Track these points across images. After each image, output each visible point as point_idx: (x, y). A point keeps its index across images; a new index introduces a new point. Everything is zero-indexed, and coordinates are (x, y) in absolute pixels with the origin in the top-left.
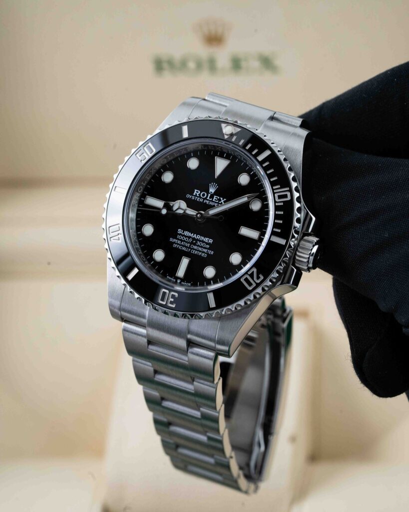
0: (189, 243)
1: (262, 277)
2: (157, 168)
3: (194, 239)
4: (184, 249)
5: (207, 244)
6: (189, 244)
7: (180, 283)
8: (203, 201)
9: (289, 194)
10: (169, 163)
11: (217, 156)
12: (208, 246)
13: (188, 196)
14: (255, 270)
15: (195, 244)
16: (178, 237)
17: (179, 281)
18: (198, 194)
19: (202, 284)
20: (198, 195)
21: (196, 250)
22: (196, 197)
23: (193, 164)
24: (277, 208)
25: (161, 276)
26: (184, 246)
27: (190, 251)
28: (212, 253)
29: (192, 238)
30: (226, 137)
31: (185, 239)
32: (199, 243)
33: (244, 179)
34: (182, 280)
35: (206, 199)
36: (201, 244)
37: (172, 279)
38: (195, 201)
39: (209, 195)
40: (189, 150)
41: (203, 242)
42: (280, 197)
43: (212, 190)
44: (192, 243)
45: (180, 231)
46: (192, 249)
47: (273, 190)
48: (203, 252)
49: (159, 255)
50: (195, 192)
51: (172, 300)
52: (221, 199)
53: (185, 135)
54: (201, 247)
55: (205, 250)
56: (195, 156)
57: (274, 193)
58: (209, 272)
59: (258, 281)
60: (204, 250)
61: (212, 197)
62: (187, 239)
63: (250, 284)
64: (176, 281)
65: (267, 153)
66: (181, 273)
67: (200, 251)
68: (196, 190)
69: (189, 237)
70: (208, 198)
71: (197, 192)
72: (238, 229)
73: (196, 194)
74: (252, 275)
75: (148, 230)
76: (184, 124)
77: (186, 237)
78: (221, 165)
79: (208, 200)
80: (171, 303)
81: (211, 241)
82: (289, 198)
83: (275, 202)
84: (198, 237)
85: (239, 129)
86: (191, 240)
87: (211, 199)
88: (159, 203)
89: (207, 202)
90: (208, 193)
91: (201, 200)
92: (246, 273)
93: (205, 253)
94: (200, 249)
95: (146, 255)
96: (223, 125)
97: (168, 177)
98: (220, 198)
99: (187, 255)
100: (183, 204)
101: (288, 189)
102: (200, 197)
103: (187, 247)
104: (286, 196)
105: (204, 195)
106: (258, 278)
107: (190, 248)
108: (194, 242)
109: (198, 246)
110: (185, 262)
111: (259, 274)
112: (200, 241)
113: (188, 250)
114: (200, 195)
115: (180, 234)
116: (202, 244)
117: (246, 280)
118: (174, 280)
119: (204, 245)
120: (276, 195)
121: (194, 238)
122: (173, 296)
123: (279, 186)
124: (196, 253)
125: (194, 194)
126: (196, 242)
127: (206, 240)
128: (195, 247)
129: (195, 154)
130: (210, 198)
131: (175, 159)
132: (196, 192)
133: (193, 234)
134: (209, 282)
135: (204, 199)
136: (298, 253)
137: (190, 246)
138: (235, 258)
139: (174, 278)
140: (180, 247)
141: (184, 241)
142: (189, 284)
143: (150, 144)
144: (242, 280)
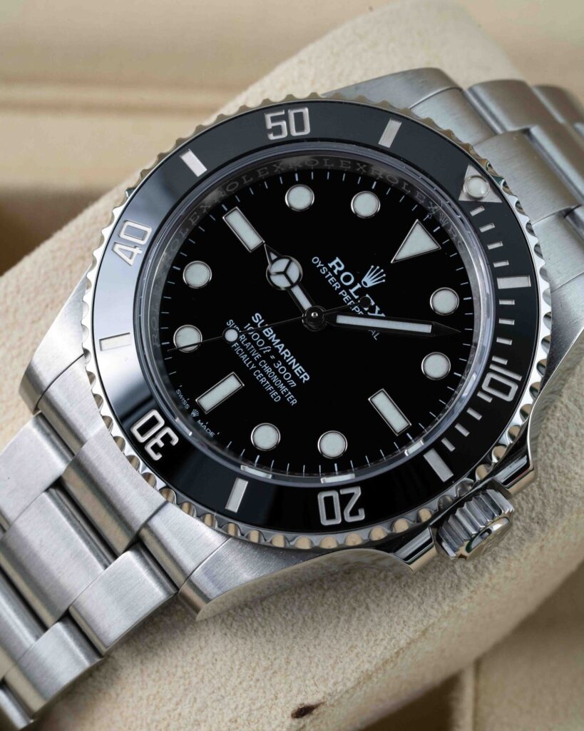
0: (261, 352)
1: (362, 516)
2: (291, 167)
3: (275, 351)
4: (244, 357)
5: (295, 377)
6: (259, 356)
7: (196, 419)
8: (339, 290)
9: (514, 388)
10: (320, 172)
11: (421, 220)
12: (293, 384)
13: (316, 261)
14: (357, 492)
15: (270, 363)
16: (248, 327)
17: (194, 414)
18: (337, 268)
19: (235, 450)
20: (335, 272)
21: (265, 375)
22: (330, 274)
23: (365, 204)
24: (474, 402)
25: (168, 381)
26: (247, 352)
27: (254, 370)
28: (294, 402)
29: (273, 347)
30: (463, 198)
31: (258, 340)
32: (279, 365)
33: (444, 301)
34: (203, 415)
35: (347, 288)
36: (282, 370)
37: (185, 402)
38: (323, 279)
39: (358, 286)
40: (373, 173)
41: (289, 368)
42: (494, 384)
43: (369, 280)
44: (266, 357)
45: (257, 318)
46: (259, 368)
47: (490, 362)
48: (278, 390)
49: (188, 337)
50: (334, 263)
51: (161, 444)
52: (377, 309)
53: (386, 140)
54: (280, 377)
55: (283, 389)
56: (379, 193)
57: (487, 370)
58: (265, 436)
59: (349, 519)
60: (282, 386)
61: (361, 292)
62: (261, 343)
63: (331, 515)
64: (190, 411)
65: (522, 282)
66: (210, 400)
67: (272, 384)
68: (337, 260)
69: (269, 342)
70: (352, 291)
71: (339, 265)
72: (373, 391)
73: (334, 267)
74: (345, 500)
75: (198, 275)
76: (397, 117)
77: (262, 336)
78: (417, 242)
79: (349, 294)
80: (155, 448)
81: (305, 377)
82: (509, 398)
83: (479, 388)
84: (286, 354)
85: (497, 200)
86: (267, 350)
87: (356, 297)
88: (250, 238)
89: (347, 297)
90: (358, 280)
91: (337, 286)
92: (337, 488)
93: (280, 393)
94: (275, 379)
95: (163, 320)
96: (471, 171)
97: (300, 198)
98: (374, 306)
99: (244, 375)
100: (295, 271)
101: (519, 378)
102: (338, 277)
103: (252, 358)
104: (506, 390)
105: (347, 278)
106: (354, 512)
107: (256, 363)
108: (273, 357)
109: (275, 370)
110: (230, 385)
111: (360, 507)
112: (285, 363)
113: (250, 365)
114: (341, 273)
115: (255, 325)
116: (285, 373)
117: (329, 501)
118: (187, 407)
119: (287, 376)
120: (490, 376)
121: (277, 349)
122: (167, 439)
123: (504, 362)
124: (262, 381)
125: (330, 265)
126: (275, 361)
127: (298, 369)
128: (268, 370)
129: (381, 189)
130: (355, 292)
131: (336, 173)
132: (337, 264)
133: (278, 341)
134: (252, 453)
135: (343, 287)
136: (458, 514)
137: (259, 360)
138: (332, 444)
139: (188, 402)
140: (237, 350)
141: (254, 343)
142: (211, 434)
143: (306, 111)
144: (321, 497)
